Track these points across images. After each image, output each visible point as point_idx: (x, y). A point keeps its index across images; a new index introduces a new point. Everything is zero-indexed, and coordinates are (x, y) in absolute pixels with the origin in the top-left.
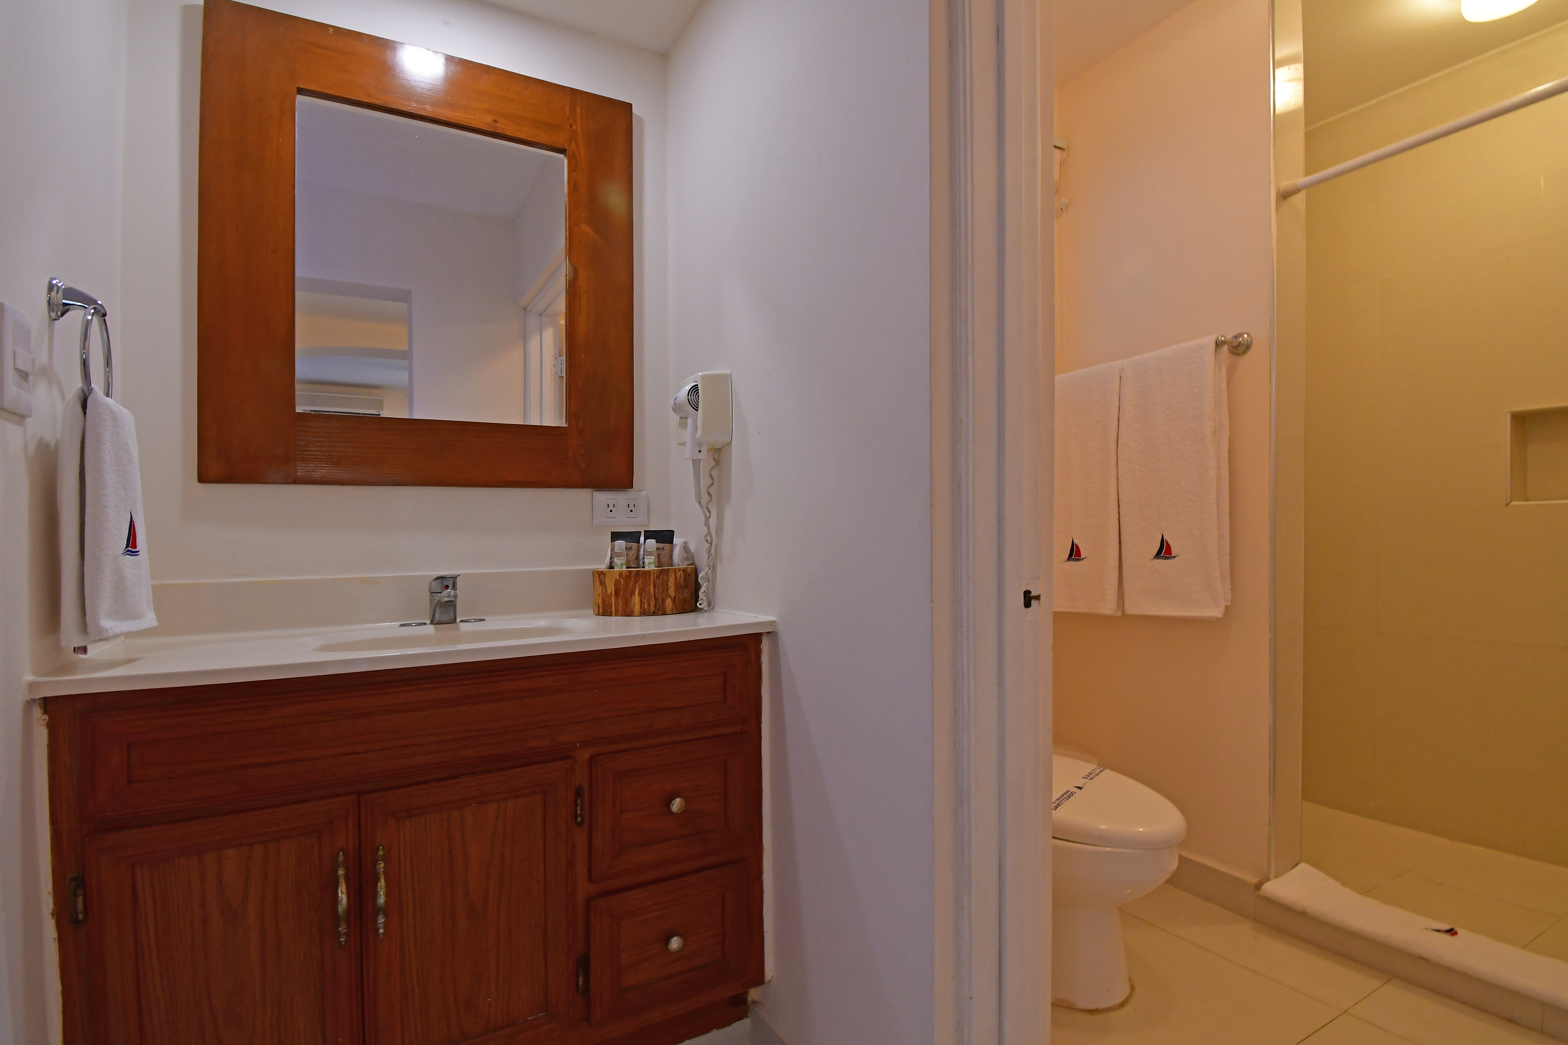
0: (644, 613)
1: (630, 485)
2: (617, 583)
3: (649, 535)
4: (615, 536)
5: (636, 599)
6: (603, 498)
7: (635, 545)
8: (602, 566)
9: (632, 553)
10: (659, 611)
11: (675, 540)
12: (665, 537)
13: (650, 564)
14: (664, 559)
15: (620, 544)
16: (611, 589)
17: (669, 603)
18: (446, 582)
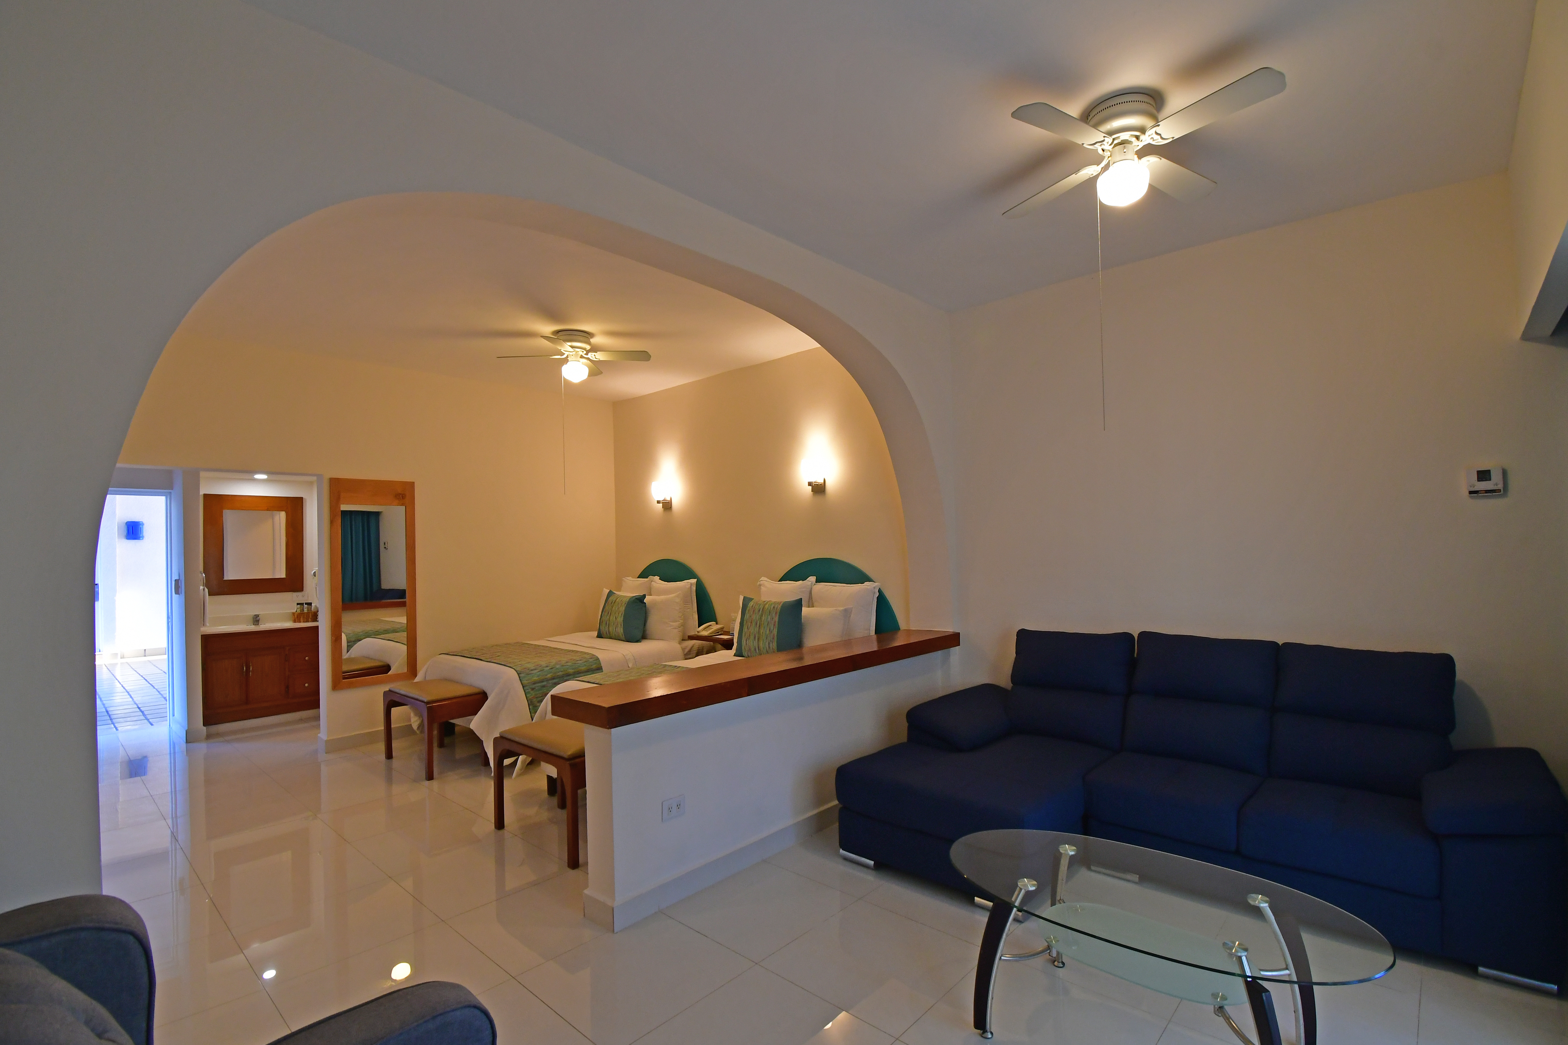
0: (303, 622)
1: (303, 591)
2: (297, 615)
3: (306, 604)
4: (298, 604)
5: (302, 619)
6: (295, 594)
7: (302, 606)
8: (294, 611)
9: (302, 608)
10: (307, 621)
11: (312, 605)
12: (310, 604)
13: (306, 611)
14: (309, 609)
15: (299, 606)
16: (296, 616)
17: (310, 620)
18: (257, 616)
